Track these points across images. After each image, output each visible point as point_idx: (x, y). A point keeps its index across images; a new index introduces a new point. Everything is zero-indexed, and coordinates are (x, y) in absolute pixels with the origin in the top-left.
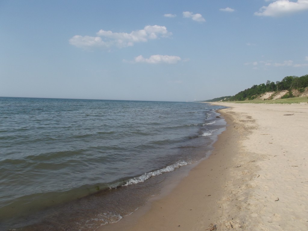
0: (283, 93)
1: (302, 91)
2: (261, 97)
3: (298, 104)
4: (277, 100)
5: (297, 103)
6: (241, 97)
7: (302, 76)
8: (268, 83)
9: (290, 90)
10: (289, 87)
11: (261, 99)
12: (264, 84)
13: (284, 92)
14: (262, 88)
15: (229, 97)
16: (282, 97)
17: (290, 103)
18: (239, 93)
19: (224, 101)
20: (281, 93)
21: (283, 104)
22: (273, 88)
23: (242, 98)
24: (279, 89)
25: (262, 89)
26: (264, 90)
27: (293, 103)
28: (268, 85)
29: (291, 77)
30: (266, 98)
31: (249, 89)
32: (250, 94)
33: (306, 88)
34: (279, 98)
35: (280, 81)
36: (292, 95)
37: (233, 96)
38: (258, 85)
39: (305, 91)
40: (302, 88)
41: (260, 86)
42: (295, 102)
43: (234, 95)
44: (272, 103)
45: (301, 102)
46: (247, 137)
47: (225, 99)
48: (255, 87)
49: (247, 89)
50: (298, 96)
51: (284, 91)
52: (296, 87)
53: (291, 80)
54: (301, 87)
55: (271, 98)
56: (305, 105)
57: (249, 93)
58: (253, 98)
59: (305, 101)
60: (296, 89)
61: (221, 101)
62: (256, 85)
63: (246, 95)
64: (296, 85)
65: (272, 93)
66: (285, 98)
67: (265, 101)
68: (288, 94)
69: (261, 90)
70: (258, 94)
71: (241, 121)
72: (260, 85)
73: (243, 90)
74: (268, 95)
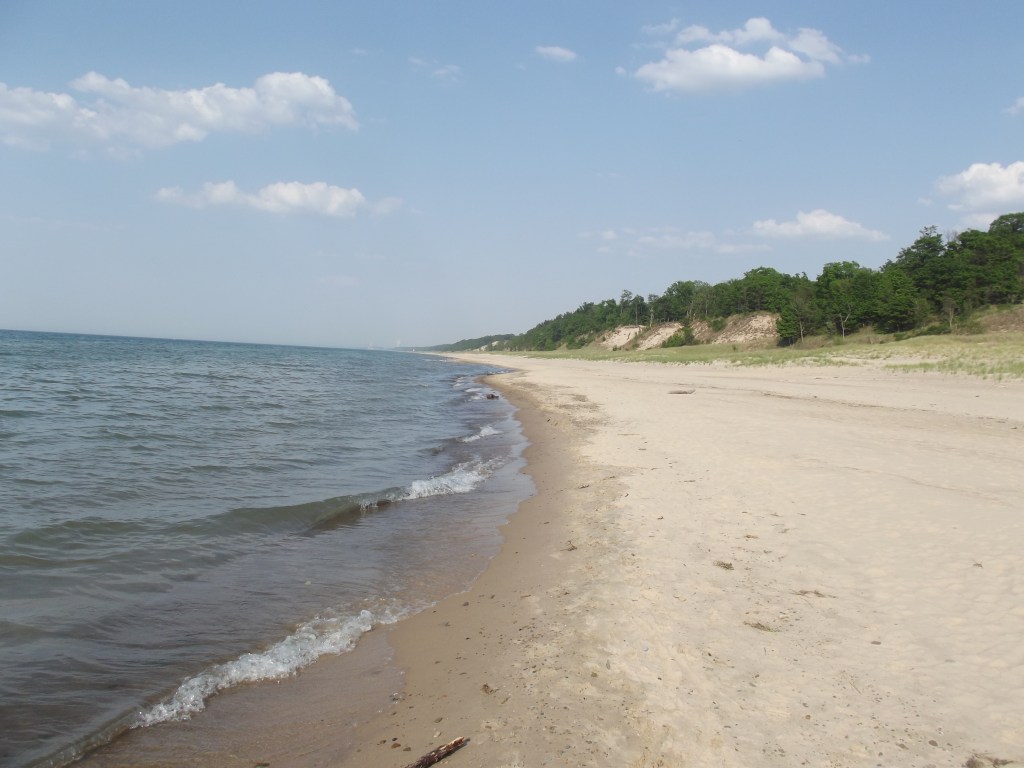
0: (669, 331)
1: (718, 328)
2: (604, 340)
3: (707, 365)
4: (650, 351)
5: (705, 360)
6: (545, 340)
7: (719, 282)
8: (626, 299)
9: (686, 324)
10: (685, 314)
11: (605, 348)
12: (613, 301)
13: (670, 327)
14: (607, 313)
15: (508, 337)
16: (664, 342)
17: (685, 361)
18: (540, 327)
19: (491, 349)
20: (661, 330)
21: (668, 364)
22: (640, 314)
23: (549, 341)
24: (655, 317)
25: (608, 317)
26: (613, 320)
27: (693, 360)
28: (625, 304)
29: (689, 282)
30: (618, 346)
31: (568, 315)
32: (573, 331)
33: (730, 318)
34: (656, 347)
35: (661, 293)
36: (693, 337)
37: (522, 336)
38: (597, 303)
39: (727, 328)
40: (719, 319)
41: (601, 306)
42: (701, 360)
43: (525, 332)
44: (638, 361)
45: (716, 358)
46: (588, 440)
47: (495, 343)
48: (588, 308)
49: (563, 313)
50: (708, 341)
51: (672, 324)
52: (703, 313)
53: (690, 293)
54: (717, 316)
55: (634, 344)
56: (726, 367)
57: (570, 327)
58: (582, 343)
59: (726, 357)
60: (703, 319)
61: (483, 348)
62: (591, 304)
63: (560, 332)
64: (704, 310)
65: (637, 330)
66: (673, 346)
67: (616, 353)
68: (682, 335)
69: (605, 319)
70: (597, 331)
71: (561, 407)
72: (603, 302)
73: (552, 317)
74: (624, 335)
